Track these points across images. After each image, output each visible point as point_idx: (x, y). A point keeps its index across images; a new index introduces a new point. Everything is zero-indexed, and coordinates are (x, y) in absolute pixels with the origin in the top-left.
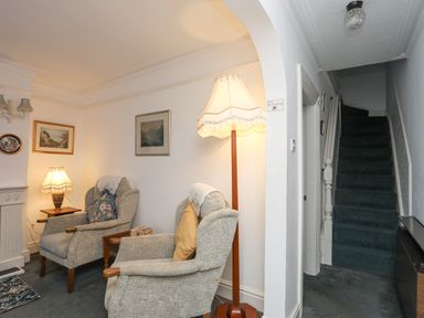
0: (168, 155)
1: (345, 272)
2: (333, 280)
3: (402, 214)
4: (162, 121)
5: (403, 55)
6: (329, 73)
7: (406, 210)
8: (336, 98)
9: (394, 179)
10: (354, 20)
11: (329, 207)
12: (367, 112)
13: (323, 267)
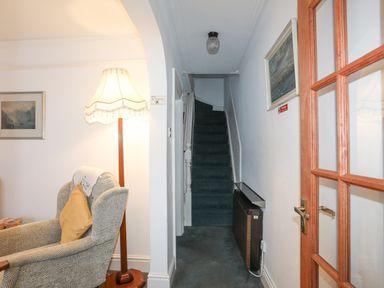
0: (41, 138)
1: (201, 229)
2: (193, 236)
3: (235, 181)
4: (34, 102)
5: (237, 72)
6: (189, 75)
7: (238, 178)
8: (191, 95)
9: (229, 157)
10: (213, 45)
11: (189, 181)
12: (211, 107)
13: (186, 228)
